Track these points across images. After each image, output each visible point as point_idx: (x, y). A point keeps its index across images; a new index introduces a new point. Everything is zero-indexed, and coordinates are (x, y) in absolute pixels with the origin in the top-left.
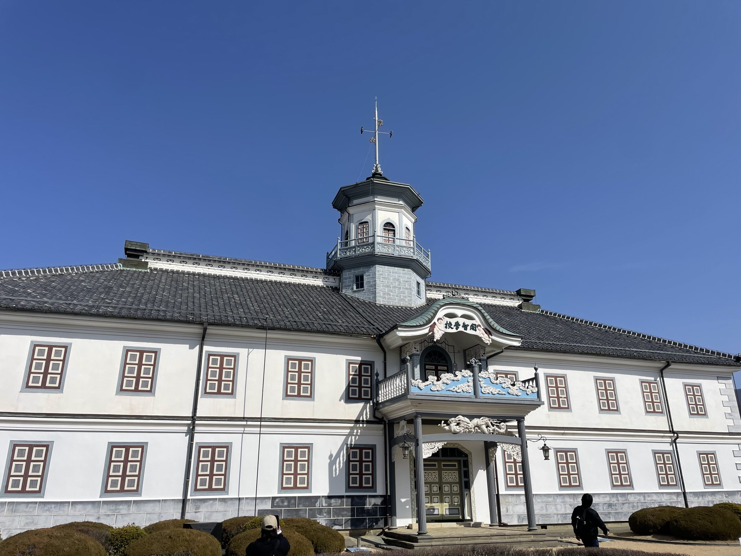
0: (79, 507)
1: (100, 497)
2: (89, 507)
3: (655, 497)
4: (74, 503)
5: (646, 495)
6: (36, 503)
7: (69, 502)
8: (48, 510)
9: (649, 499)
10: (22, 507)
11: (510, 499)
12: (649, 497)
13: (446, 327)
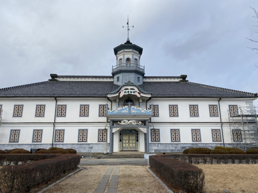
0: (27, 145)
1: (32, 143)
2: (29, 145)
3: (210, 145)
4: (26, 144)
5: (206, 144)
6: (17, 144)
7: (24, 144)
8: (20, 146)
9: (208, 145)
10: (14, 145)
11: (152, 145)
12: (207, 144)
13: (124, 93)
